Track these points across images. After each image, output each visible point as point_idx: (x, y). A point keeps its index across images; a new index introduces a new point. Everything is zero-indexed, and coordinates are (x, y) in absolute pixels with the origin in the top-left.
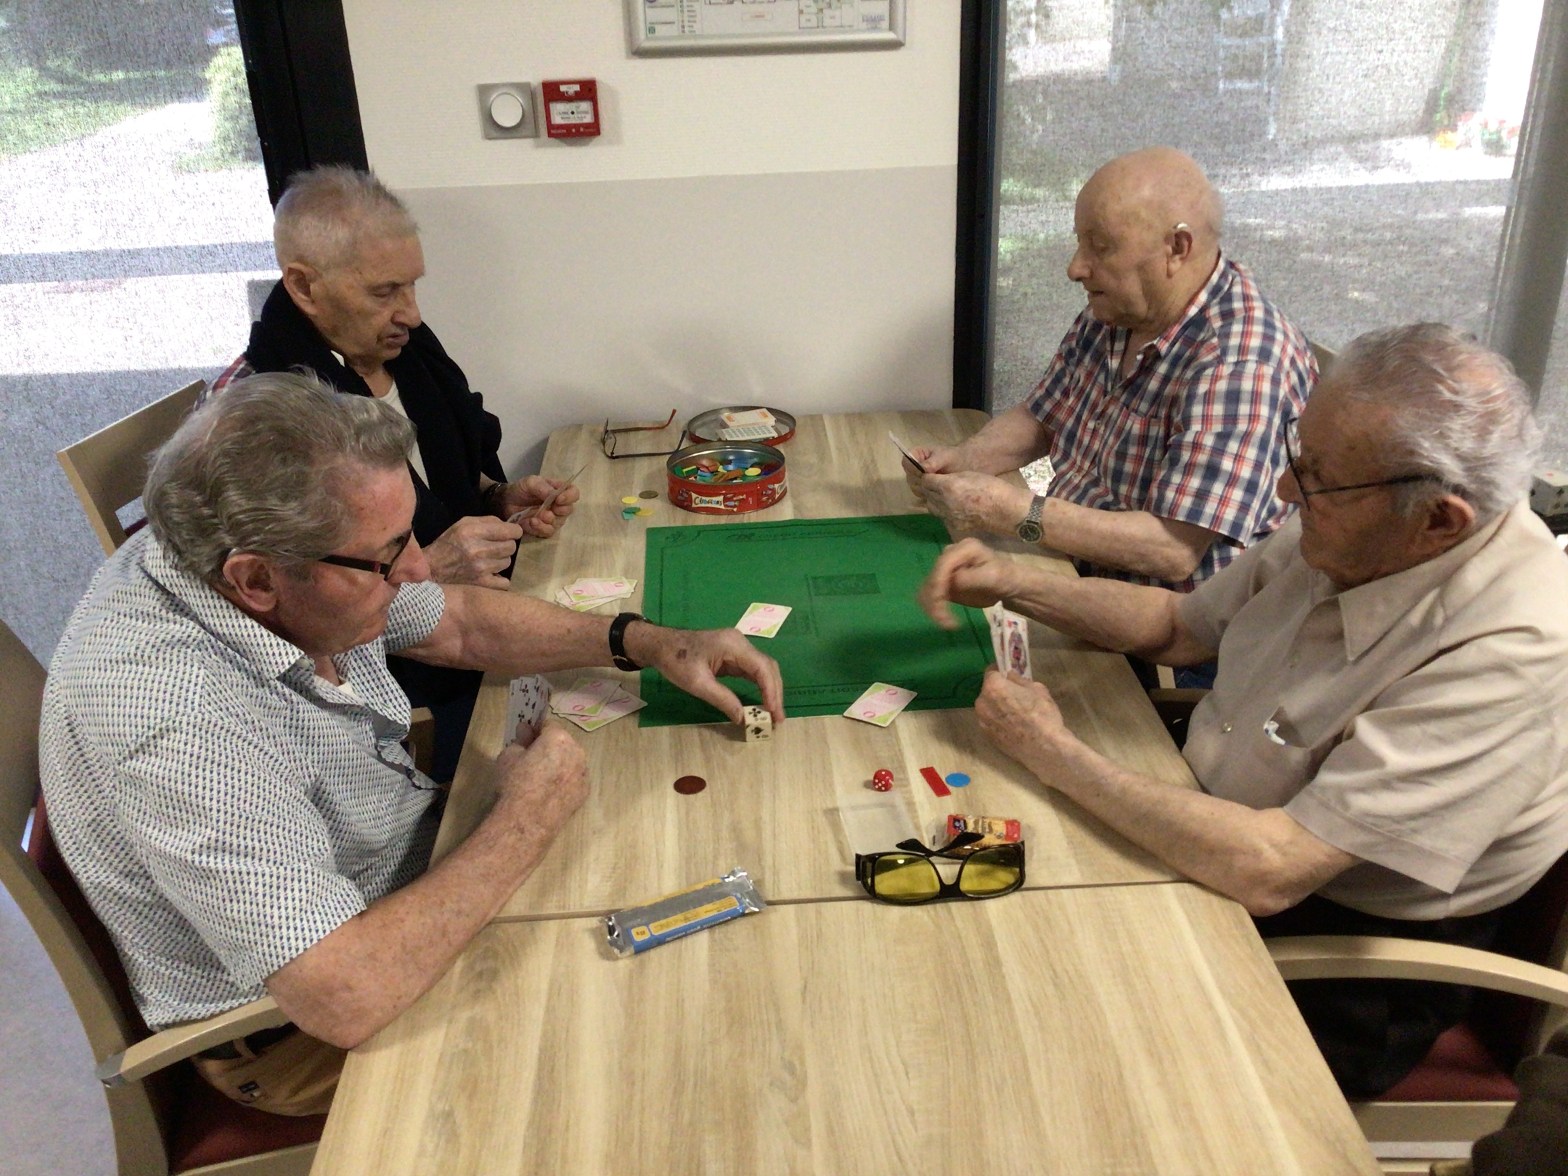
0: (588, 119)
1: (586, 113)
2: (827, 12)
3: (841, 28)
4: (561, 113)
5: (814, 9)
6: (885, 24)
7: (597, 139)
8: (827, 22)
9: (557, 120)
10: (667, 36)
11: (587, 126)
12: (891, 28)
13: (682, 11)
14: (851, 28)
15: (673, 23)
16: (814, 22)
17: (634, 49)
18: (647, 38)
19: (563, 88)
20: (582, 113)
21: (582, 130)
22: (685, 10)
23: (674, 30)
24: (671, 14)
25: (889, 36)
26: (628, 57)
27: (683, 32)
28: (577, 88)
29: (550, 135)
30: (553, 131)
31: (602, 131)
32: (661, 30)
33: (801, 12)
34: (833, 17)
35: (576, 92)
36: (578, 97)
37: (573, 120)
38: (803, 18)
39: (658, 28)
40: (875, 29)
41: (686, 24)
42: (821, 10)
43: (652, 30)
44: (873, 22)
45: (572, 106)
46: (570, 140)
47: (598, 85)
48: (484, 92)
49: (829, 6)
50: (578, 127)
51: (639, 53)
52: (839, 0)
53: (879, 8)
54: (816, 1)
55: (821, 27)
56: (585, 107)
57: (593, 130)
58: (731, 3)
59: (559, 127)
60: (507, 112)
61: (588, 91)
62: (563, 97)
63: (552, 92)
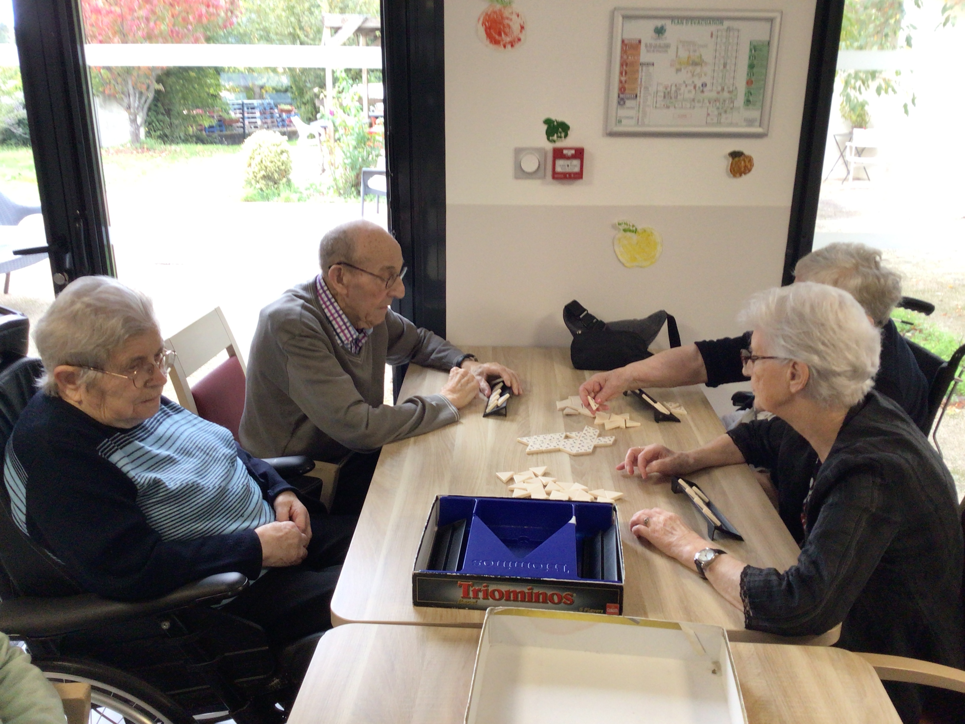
0: (577, 169)
1: (575, 166)
2: (724, 116)
3: (731, 124)
4: (562, 166)
5: (716, 113)
6: (757, 124)
7: (580, 181)
8: (723, 120)
9: (559, 169)
10: (628, 126)
11: (576, 174)
12: (760, 126)
13: (639, 111)
14: (737, 125)
15: (632, 118)
16: (715, 120)
17: (608, 132)
18: (616, 124)
19: (565, 152)
20: (574, 166)
21: (572, 176)
22: (641, 110)
23: (633, 122)
24: (632, 113)
25: (760, 130)
26: (603, 136)
27: (638, 123)
28: (573, 152)
29: (554, 177)
30: (556, 176)
31: (584, 176)
32: (624, 122)
33: (708, 115)
34: (727, 118)
35: (572, 154)
36: (573, 157)
37: (568, 170)
38: (709, 118)
39: (623, 120)
40: (751, 126)
41: (640, 119)
42: (720, 114)
43: (620, 121)
44: (750, 122)
45: (568, 162)
46: (565, 181)
47: (585, 151)
48: (518, 152)
49: (726, 112)
50: (570, 174)
51: (612, 134)
52: (731, 109)
53: (755, 114)
54: (718, 108)
55: (719, 123)
56: (576, 163)
57: (579, 176)
58: (668, 107)
59: (559, 173)
60: (530, 163)
61: (579, 153)
62: (565, 157)
63: (558, 154)
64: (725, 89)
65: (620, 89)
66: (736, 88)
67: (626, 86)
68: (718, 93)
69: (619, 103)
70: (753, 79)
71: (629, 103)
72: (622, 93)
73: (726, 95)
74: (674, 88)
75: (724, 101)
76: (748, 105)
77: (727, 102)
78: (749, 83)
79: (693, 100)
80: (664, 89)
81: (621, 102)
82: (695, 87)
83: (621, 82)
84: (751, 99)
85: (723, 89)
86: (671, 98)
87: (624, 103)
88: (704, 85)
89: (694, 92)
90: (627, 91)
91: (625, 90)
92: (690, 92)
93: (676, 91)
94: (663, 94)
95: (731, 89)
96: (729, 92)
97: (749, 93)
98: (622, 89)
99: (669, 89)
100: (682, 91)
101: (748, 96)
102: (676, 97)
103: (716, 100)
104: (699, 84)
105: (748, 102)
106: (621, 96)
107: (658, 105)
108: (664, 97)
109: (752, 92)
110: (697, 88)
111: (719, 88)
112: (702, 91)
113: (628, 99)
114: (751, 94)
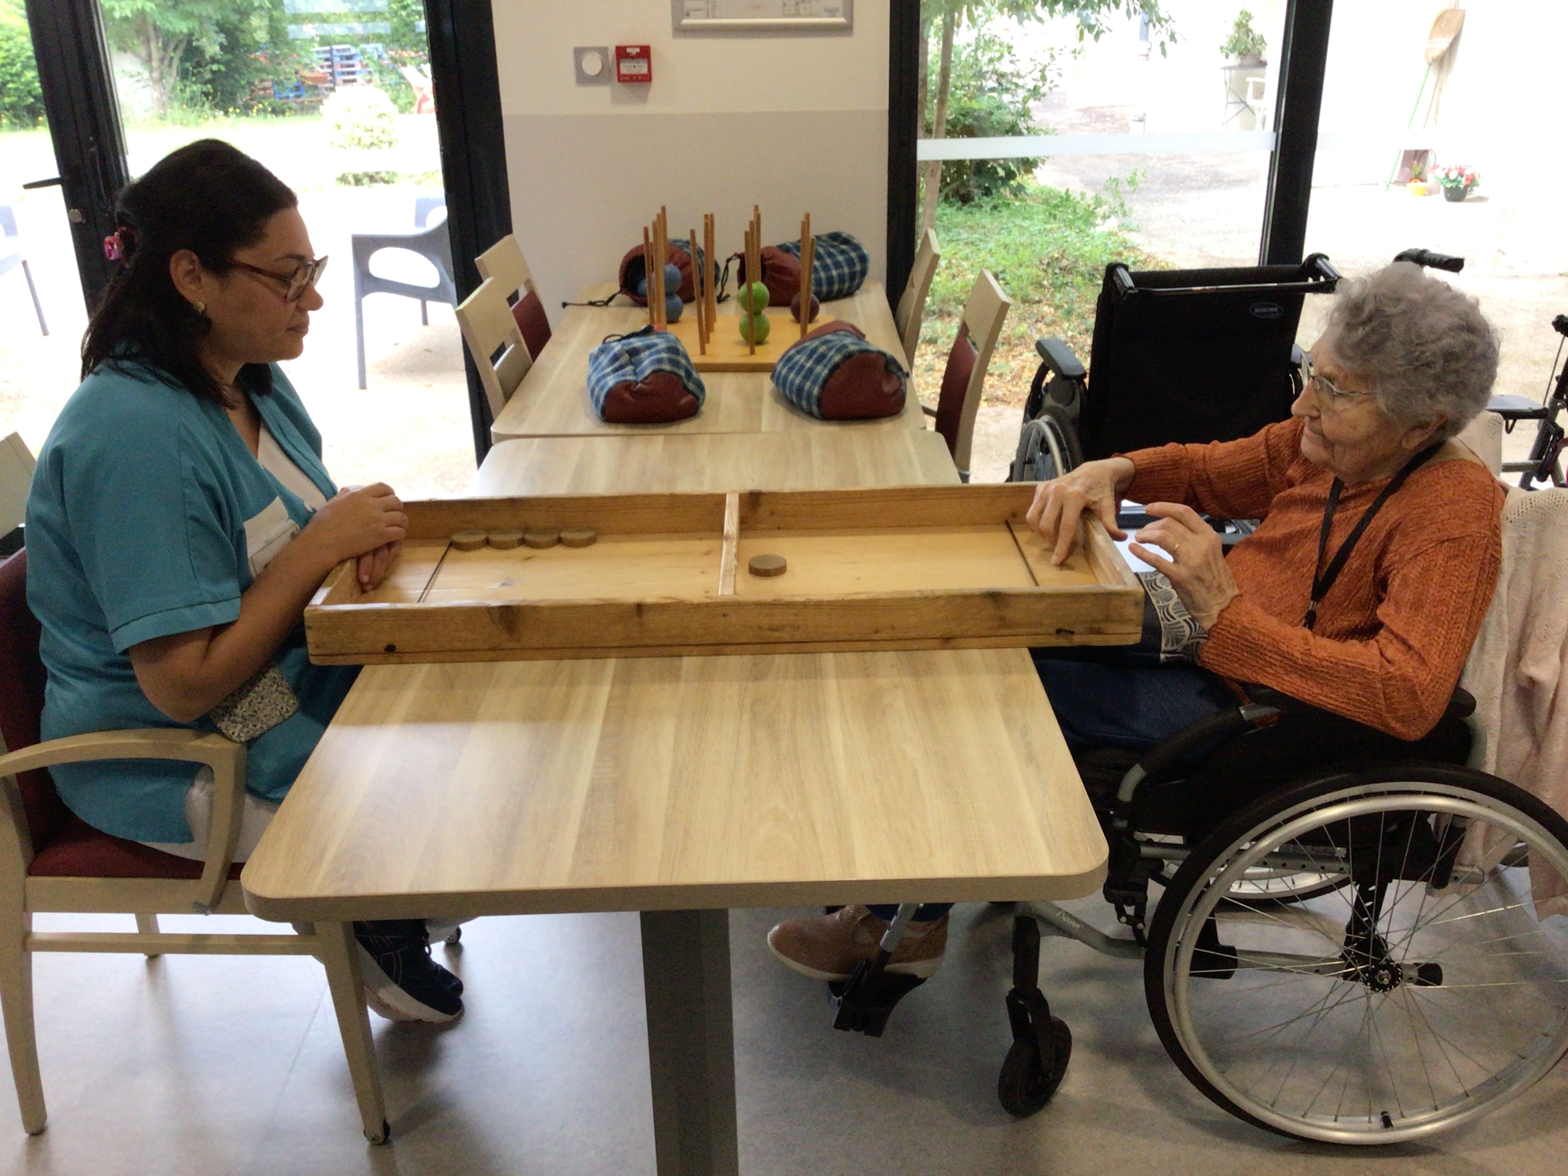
0: (645, 71)
1: (643, 67)
2: (802, 6)
3: (810, 15)
4: (626, 68)
5: (793, 2)
6: (841, 13)
7: (648, 84)
8: (802, 11)
9: (624, 71)
10: (697, 17)
11: (643, 75)
12: (844, 16)
14: (817, 16)
15: (701, 10)
16: (793, 12)
17: (677, 29)
18: (684, 19)
19: (629, 50)
20: (641, 68)
21: (640, 78)
23: (703, 14)
24: (700, 4)
25: (843, 21)
26: (672, 34)
27: (708, 15)
28: (638, 50)
29: (619, 81)
30: (622, 79)
31: (653, 78)
33: (785, 4)
34: (806, 8)
35: (637, 54)
36: (639, 56)
37: (635, 72)
38: (786, 8)
39: (691, 13)
40: (834, 16)
41: (710, 11)
42: (798, 4)
43: (688, 15)
44: (832, 12)
45: (634, 63)
46: (633, 84)
47: (651, 50)
48: (579, 53)
50: (637, 76)
51: (681, 31)
53: (836, 3)
55: (797, 15)
56: (643, 62)
57: (647, 79)
59: (625, 76)
60: (592, 65)
61: (645, 53)
62: (628, 56)
63: (622, 53)
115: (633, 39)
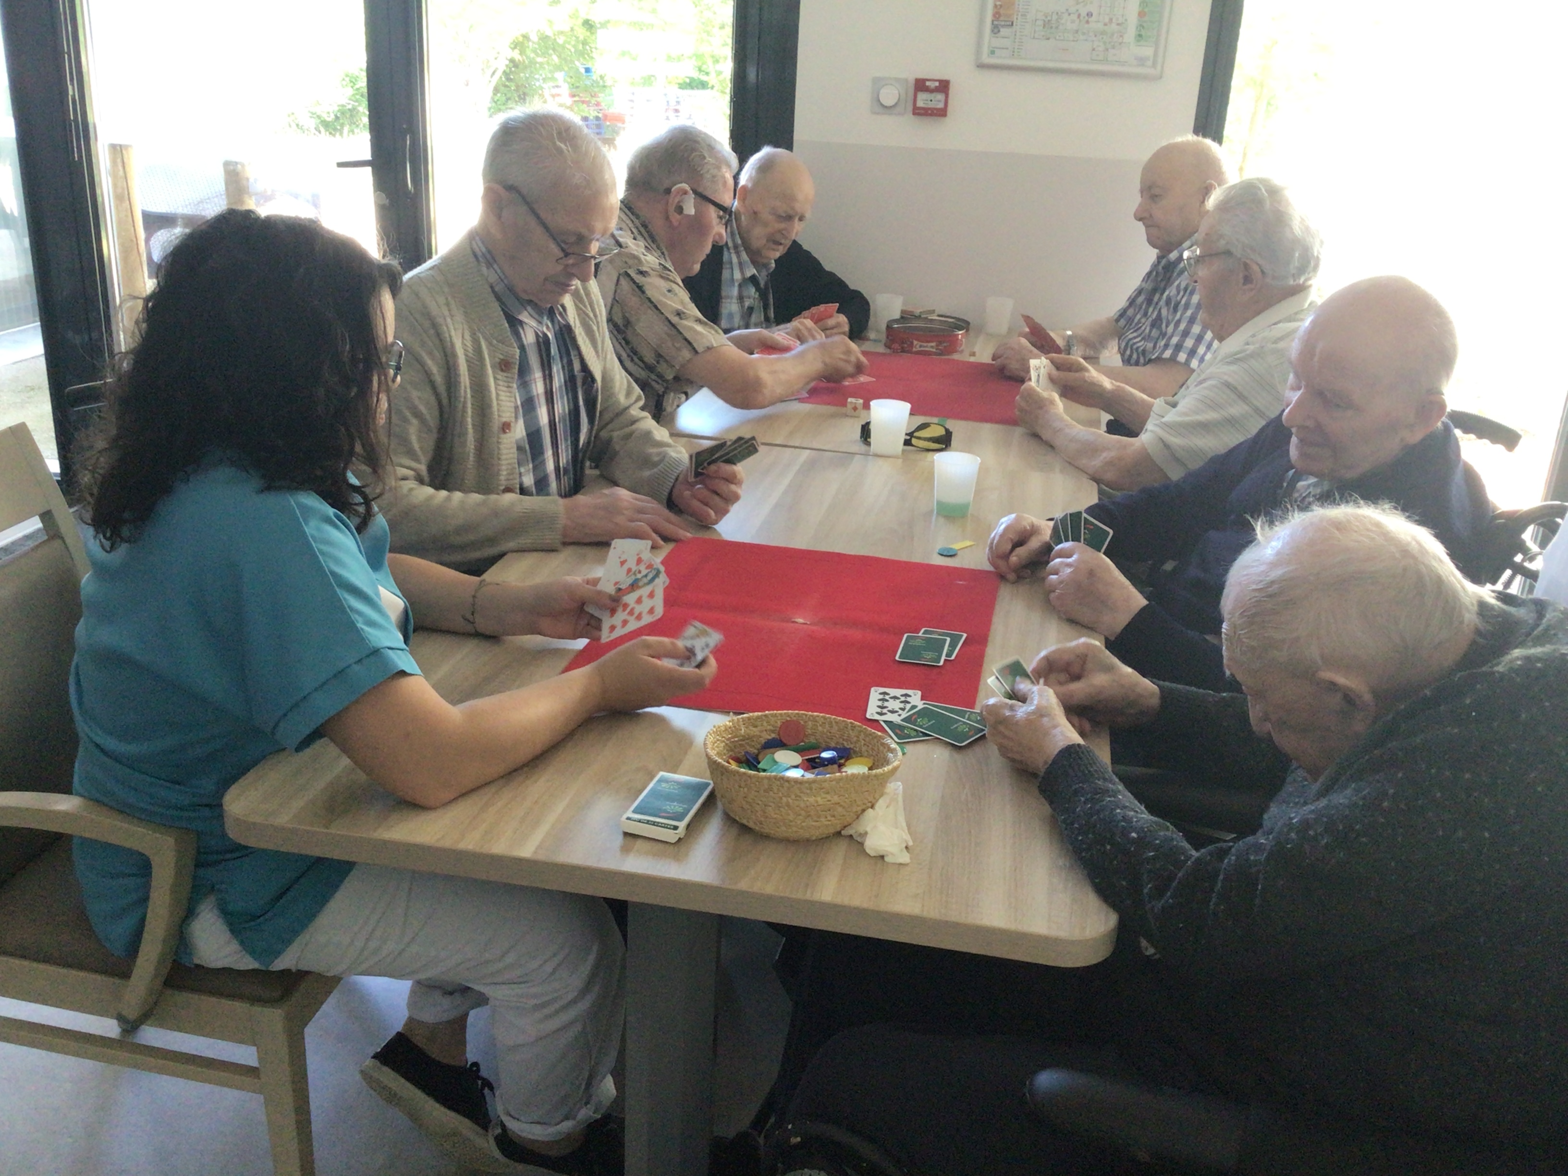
0: (941, 105)
1: (939, 101)
2: (1111, 51)
3: (1119, 63)
4: (923, 99)
5: (1102, 48)
6: (1150, 63)
7: (943, 119)
8: (1110, 58)
9: (920, 104)
10: (1002, 57)
11: (939, 110)
12: (1154, 66)
13: (1014, 41)
14: (1125, 64)
15: (1007, 49)
16: (1101, 56)
17: (979, 64)
18: (988, 56)
19: (928, 83)
20: (936, 100)
21: (935, 112)
22: (1017, 40)
23: (1007, 53)
24: (1007, 43)
25: (1152, 71)
26: (974, 69)
27: (1013, 55)
28: (937, 84)
29: (914, 114)
30: (917, 112)
31: (948, 113)
32: (998, 53)
33: (1094, 50)
34: (1115, 55)
35: (936, 87)
36: (937, 90)
37: (931, 105)
38: (1094, 54)
39: (997, 51)
40: (1143, 65)
41: (1016, 50)
42: (1107, 50)
43: (993, 52)
44: (1141, 61)
45: (931, 96)
46: (926, 118)
47: (951, 84)
48: (878, 83)
49: (1113, 47)
50: (932, 109)
51: (981, 66)
52: (1120, 44)
53: (1147, 51)
54: (1105, 43)
55: (1105, 60)
56: (940, 97)
57: (942, 113)
58: (1048, 39)
59: (920, 108)
60: (889, 96)
61: (944, 87)
62: (927, 90)
63: (920, 85)
64: (1114, 20)
65: (994, 15)
66: (1126, 20)
67: (1002, 11)
68: (1105, 25)
69: (993, 31)
70: (1146, 10)
71: (1004, 31)
72: (997, 20)
73: (1114, 26)
74: (1055, 17)
75: (1113, 34)
76: (1138, 41)
77: (1116, 35)
78: (1141, 14)
79: (1077, 32)
80: (1044, 18)
81: (996, 29)
82: (1079, 16)
83: (996, 6)
84: (1143, 33)
85: (1111, 20)
86: (1051, 28)
87: (999, 31)
88: (1090, 15)
89: (1077, 21)
90: (1002, 18)
91: (1000, 15)
92: (1073, 22)
93: (1057, 20)
94: (1040, 23)
95: (1120, 22)
96: (1118, 24)
97: (1140, 27)
98: (997, 15)
99: (1049, 18)
100: (1063, 21)
101: (1140, 31)
102: (1057, 28)
103: (1103, 33)
104: (1084, 13)
105: (1140, 36)
106: (996, 23)
107: (1036, 36)
108: (1044, 27)
109: (1145, 25)
110: (1082, 18)
111: (1107, 20)
112: (1088, 22)
113: (1003, 26)
114: (1143, 27)
115: (933, 71)
